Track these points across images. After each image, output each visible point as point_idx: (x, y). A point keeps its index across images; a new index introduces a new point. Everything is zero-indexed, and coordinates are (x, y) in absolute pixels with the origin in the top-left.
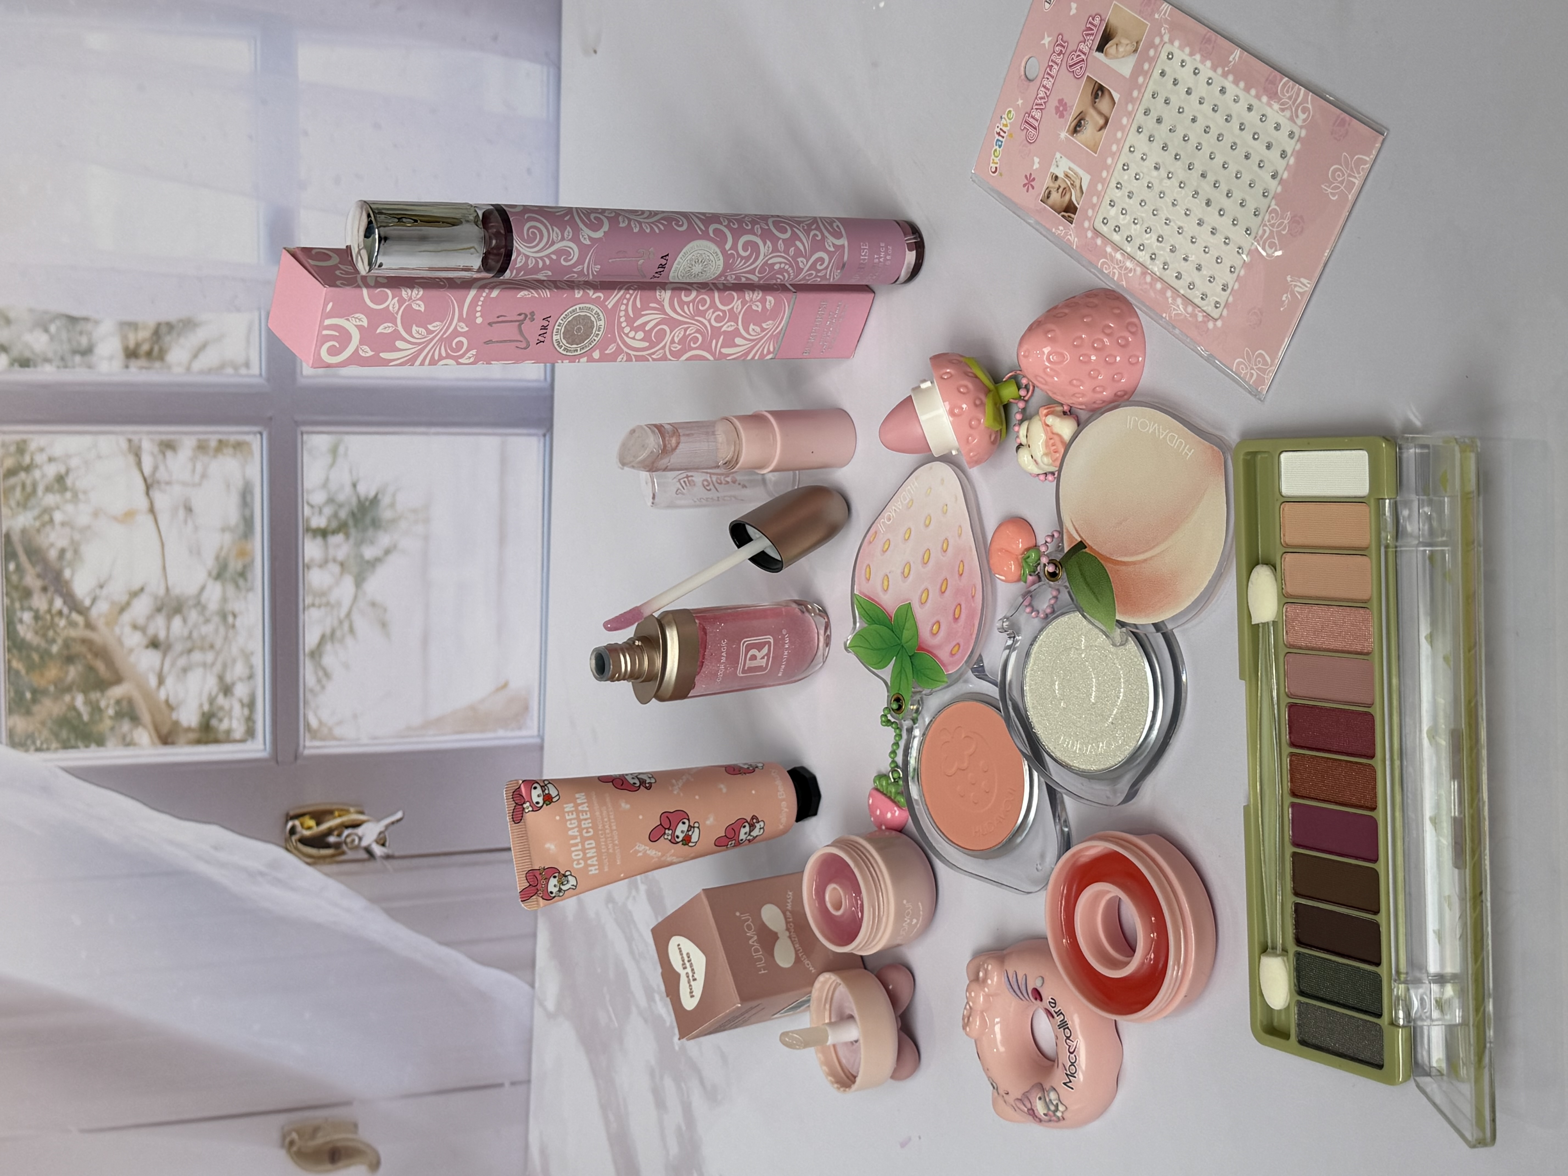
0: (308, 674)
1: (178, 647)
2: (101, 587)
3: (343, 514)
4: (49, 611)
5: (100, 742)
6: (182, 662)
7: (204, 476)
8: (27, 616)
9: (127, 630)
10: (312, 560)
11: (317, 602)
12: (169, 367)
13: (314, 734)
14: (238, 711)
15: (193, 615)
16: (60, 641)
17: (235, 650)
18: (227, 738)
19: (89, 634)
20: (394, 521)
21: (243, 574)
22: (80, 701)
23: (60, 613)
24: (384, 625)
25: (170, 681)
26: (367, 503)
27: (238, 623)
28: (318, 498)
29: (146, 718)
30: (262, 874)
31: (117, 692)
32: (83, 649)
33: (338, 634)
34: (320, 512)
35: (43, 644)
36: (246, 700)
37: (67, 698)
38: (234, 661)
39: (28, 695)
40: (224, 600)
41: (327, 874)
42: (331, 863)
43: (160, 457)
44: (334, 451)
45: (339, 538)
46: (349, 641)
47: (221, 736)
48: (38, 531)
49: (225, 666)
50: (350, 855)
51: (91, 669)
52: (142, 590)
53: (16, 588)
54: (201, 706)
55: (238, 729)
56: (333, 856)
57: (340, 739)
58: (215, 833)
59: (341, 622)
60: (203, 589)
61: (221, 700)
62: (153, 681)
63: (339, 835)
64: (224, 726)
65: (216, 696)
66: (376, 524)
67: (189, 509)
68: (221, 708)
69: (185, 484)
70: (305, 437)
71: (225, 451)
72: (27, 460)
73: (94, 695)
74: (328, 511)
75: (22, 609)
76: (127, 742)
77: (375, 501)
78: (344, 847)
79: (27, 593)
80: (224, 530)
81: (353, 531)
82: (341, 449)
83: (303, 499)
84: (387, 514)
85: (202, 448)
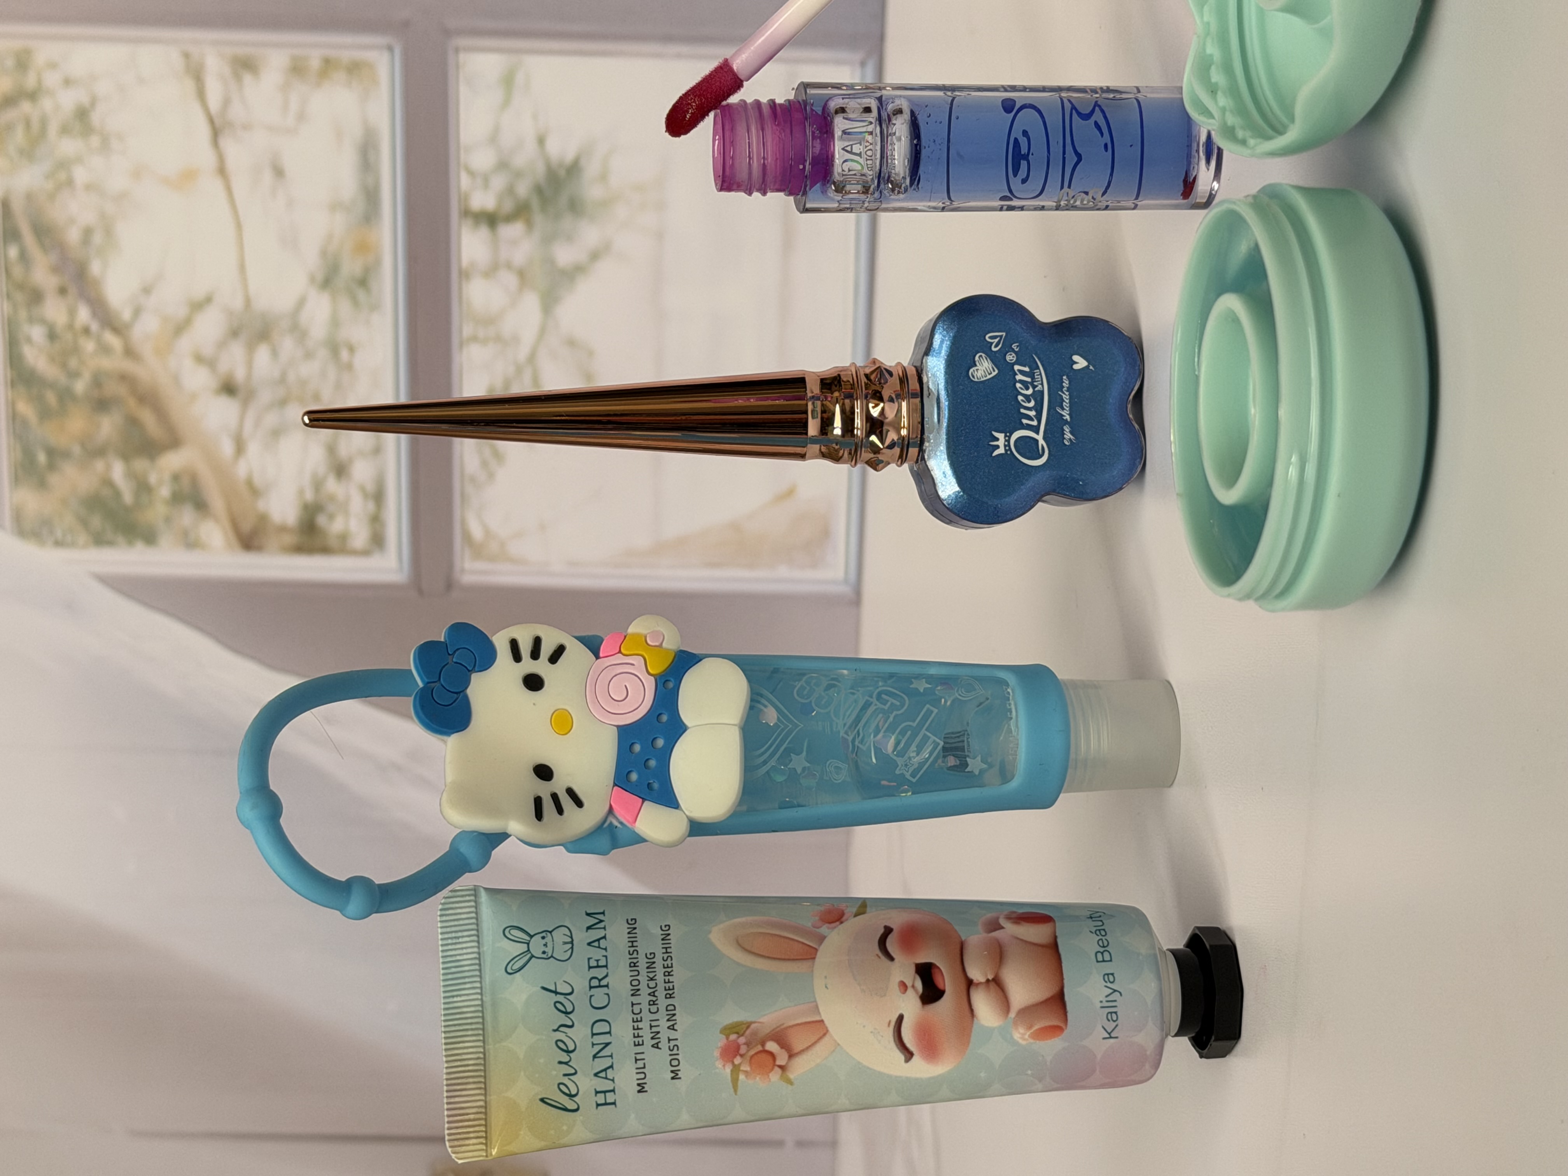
0: (467, 452)
1: (265, 396)
2: (147, 290)
3: (523, 189)
4: (70, 326)
5: (150, 538)
6: (271, 419)
7: (301, 117)
8: (37, 333)
9: (188, 364)
10: (473, 264)
11: (481, 334)
13: (478, 551)
14: (358, 505)
15: (288, 345)
16: (87, 376)
18: (342, 546)
19: (128, 366)
20: (605, 204)
21: (363, 282)
22: (118, 471)
23: (86, 331)
25: (253, 449)
26: (562, 173)
27: (357, 361)
28: (482, 159)
29: (217, 503)
31: (172, 461)
32: (122, 390)
34: (486, 183)
35: (63, 380)
36: (370, 487)
37: (99, 465)
39: (42, 458)
40: (335, 322)
43: (234, 83)
44: (508, 81)
45: (516, 229)
47: (332, 543)
48: (52, 197)
51: (133, 422)
52: (209, 300)
53: (21, 287)
54: (301, 492)
55: (359, 533)
57: (519, 562)
59: (519, 370)
60: (301, 302)
61: (332, 485)
62: (227, 448)
64: (336, 526)
65: (324, 478)
66: (577, 207)
67: (279, 172)
68: (332, 498)
69: (272, 129)
70: (462, 56)
71: (334, 76)
72: (31, 81)
73: (140, 464)
74: (499, 183)
75: (31, 320)
76: (191, 543)
77: (574, 169)
79: (36, 297)
80: (335, 206)
81: (538, 218)
82: (520, 78)
83: (458, 158)
84: (593, 192)
85: (297, 69)
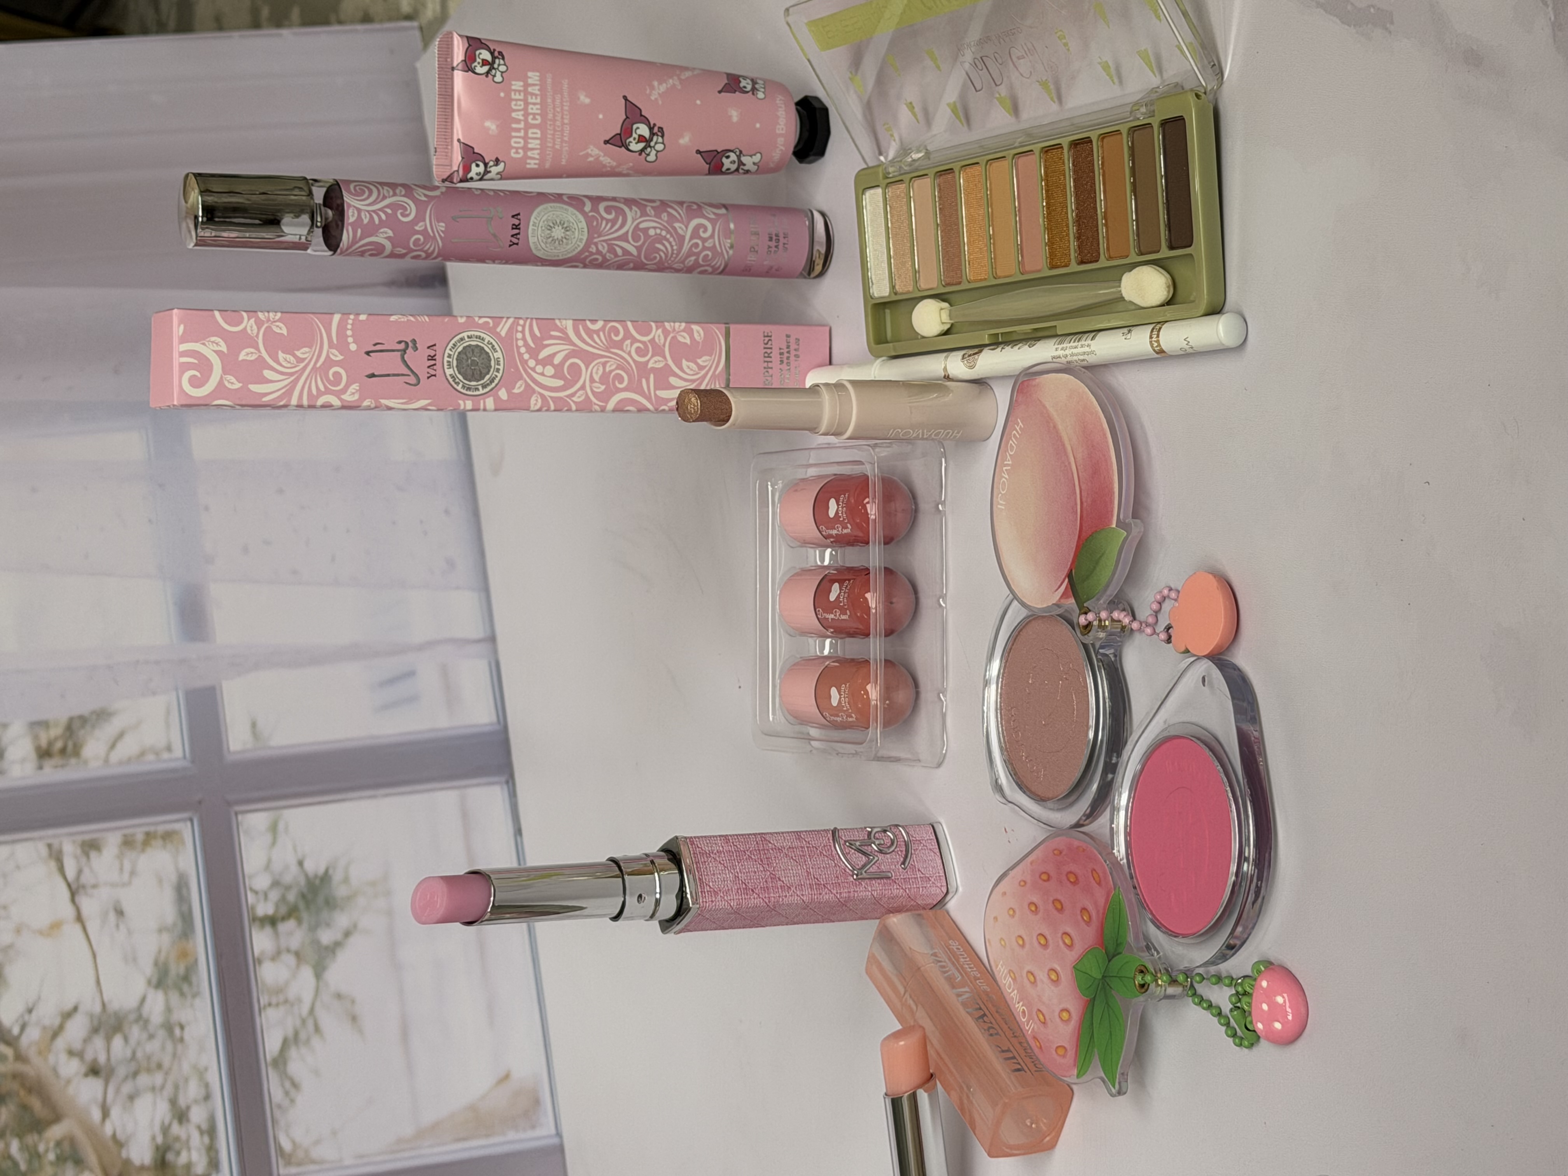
0: (273, 1087)
1: (121, 1072)
2: (30, 1011)
3: (292, 897)
6: (127, 1088)
7: (133, 873)
9: (63, 1058)
10: (263, 953)
11: (274, 1001)
12: (86, 762)
13: (288, 1159)
14: (197, 1140)
15: (135, 1032)
17: (186, 1067)
19: (18, 1067)
20: (349, 898)
21: (186, 978)
22: (15, 1147)
24: (354, 1019)
25: (115, 1112)
26: (317, 882)
27: (187, 1037)
28: (262, 882)
29: (91, 1158)
31: (56, 1132)
32: (15, 1086)
33: (303, 1036)
34: (266, 898)
36: (204, 1126)
38: (186, 1080)
40: (168, 1010)
43: (84, 860)
44: (274, 829)
45: (291, 924)
46: (316, 1041)
47: (180, 1172)
49: (176, 1087)
51: (24, 1108)
52: (75, 1009)
54: (154, 1138)
55: (200, 1161)
57: (321, 1162)
59: (304, 1021)
60: (143, 1000)
61: (176, 1129)
62: (96, 1114)
64: (183, 1159)
65: (170, 1125)
66: (331, 904)
67: (120, 913)
68: (177, 1139)
69: (113, 885)
70: (240, 817)
71: (153, 842)
73: (31, 1139)
74: (274, 895)
77: (326, 878)
80: (161, 930)
81: (305, 915)
82: (281, 826)
83: (245, 885)
84: (341, 891)
85: (128, 843)
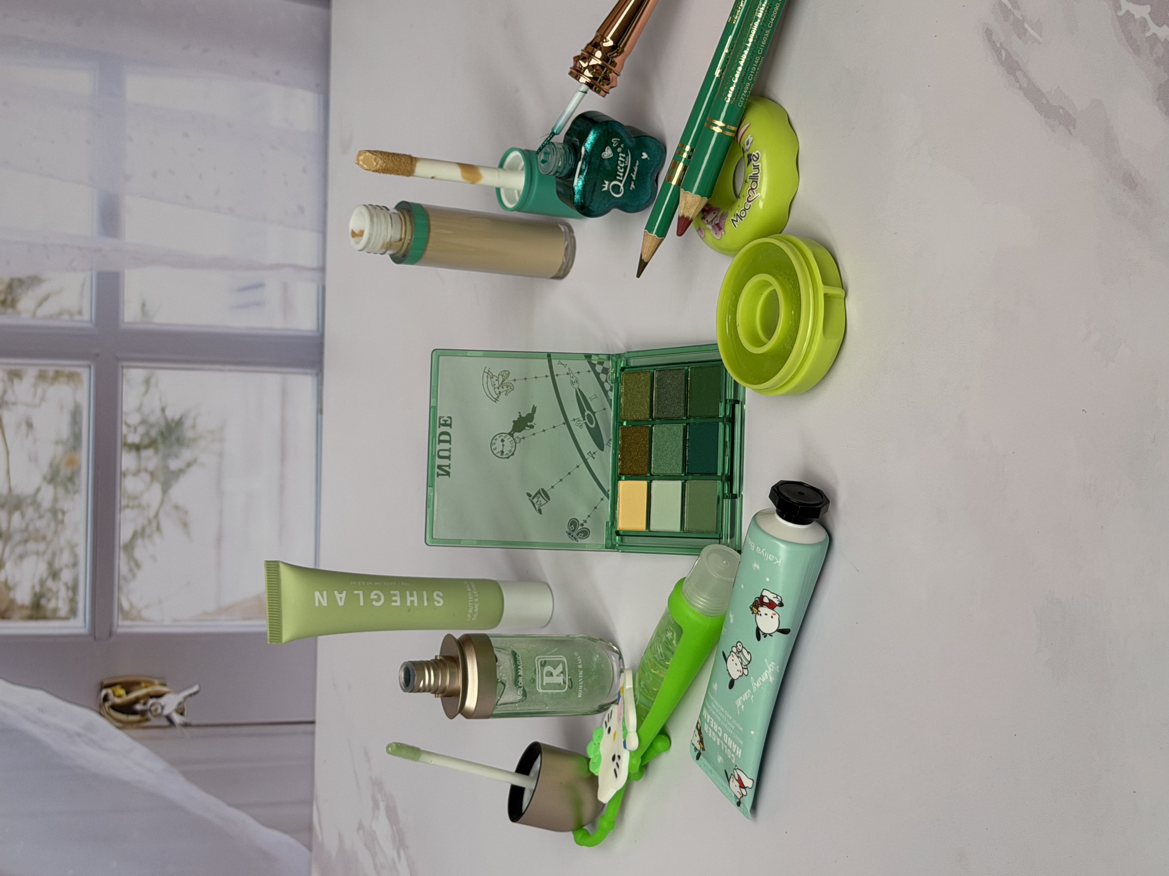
0: (122, 564)
1: (17, 538)
3: (154, 433)
6: (19, 550)
7: (43, 399)
10: (128, 469)
11: (131, 504)
12: (19, 313)
13: (126, 615)
14: (63, 593)
15: (30, 512)
17: (62, 542)
18: (54, 616)
20: (194, 440)
21: (71, 479)
24: (185, 525)
25: (9, 565)
26: (174, 425)
27: (66, 519)
28: (133, 419)
30: (79, 735)
33: (148, 531)
34: (135, 430)
36: (70, 584)
38: (62, 551)
40: (56, 499)
41: (134, 738)
42: (138, 728)
43: (9, 383)
44: (147, 382)
45: (150, 452)
46: (156, 537)
47: (49, 614)
49: (54, 554)
50: (154, 722)
54: (33, 587)
55: (63, 608)
56: (139, 722)
57: (149, 620)
58: (40, 697)
59: (150, 521)
60: (38, 490)
61: (50, 583)
63: (145, 704)
64: (52, 605)
65: (46, 580)
66: (181, 442)
67: (30, 425)
68: (50, 590)
69: (27, 405)
70: (125, 371)
71: (60, 380)
74: (141, 430)
77: (179, 423)
78: (149, 715)
80: (57, 442)
81: (161, 447)
82: (153, 381)
83: (122, 420)
84: (189, 434)
85: (42, 376)
